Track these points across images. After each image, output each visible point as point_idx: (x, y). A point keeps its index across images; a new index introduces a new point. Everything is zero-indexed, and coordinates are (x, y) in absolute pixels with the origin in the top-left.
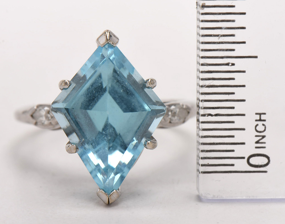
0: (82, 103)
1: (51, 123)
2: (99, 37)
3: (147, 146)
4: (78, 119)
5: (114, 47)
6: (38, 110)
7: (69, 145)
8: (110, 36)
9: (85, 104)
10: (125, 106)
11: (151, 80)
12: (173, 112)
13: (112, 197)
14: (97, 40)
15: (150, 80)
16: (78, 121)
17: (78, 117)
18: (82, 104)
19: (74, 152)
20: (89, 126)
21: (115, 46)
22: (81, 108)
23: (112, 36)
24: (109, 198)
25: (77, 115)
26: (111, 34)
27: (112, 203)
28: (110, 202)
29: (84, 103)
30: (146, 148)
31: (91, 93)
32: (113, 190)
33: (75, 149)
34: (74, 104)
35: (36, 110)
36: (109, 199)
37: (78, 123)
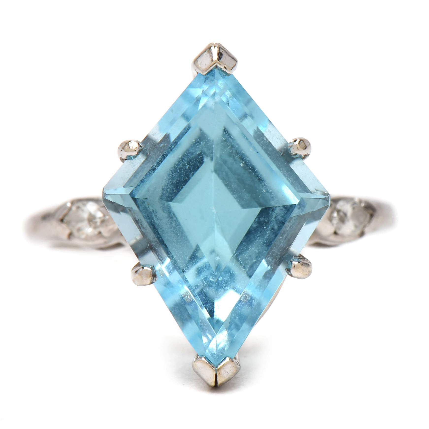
0: (163, 189)
1: (100, 233)
2: (199, 57)
3: (292, 271)
4: (155, 219)
5: (229, 75)
6: (74, 208)
7: (137, 269)
8: (220, 55)
9: (169, 190)
10: (247, 196)
11: (301, 140)
12: (341, 214)
13: (222, 371)
14: (194, 62)
15: (298, 141)
16: (156, 223)
17: (156, 216)
18: (164, 191)
19: (149, 282)
20: (177, 234)
21: (229, 73)
22: (161, 198)
23: (224, 54)
24: (216, 375)
25: (153, 211)
26: (222, 51)
27: (223, 384)
28: (219, 383)
29: (168, 188)
30: (291, 275)
31: (182, 168)
32: (225, 358)
33: (149, 276)
34: (148, 191)
35: (70, 209)
36: (218, 375)
37: (156, 227)
